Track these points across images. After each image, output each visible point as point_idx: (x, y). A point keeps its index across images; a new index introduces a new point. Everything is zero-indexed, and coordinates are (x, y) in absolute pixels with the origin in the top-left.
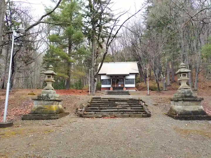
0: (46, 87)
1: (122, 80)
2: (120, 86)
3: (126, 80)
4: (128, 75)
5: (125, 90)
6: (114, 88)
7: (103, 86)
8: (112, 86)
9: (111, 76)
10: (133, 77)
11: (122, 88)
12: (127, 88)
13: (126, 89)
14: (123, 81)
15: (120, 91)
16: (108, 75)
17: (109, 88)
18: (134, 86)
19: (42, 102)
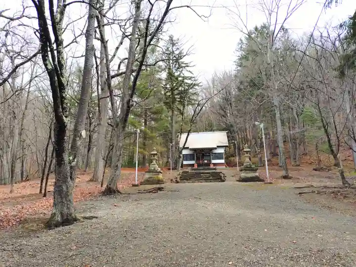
0: (152, 163)
1: (208, 154)
2: (206, 161)
3: (213, 155)
4: (216, 149)
5: (212, 166)
6: (199, 165)
7: (185, 163)
8: (196, 161)
9: (195, 150)
10: (222, 151)
11: (208, 164)
12: (215, 164)
13: (214, 166)
14: (210, 156)
15: (207, 167)
16: (191, 150)
17: (193, 165)
18: (223, 161)
19: (151, 174)
